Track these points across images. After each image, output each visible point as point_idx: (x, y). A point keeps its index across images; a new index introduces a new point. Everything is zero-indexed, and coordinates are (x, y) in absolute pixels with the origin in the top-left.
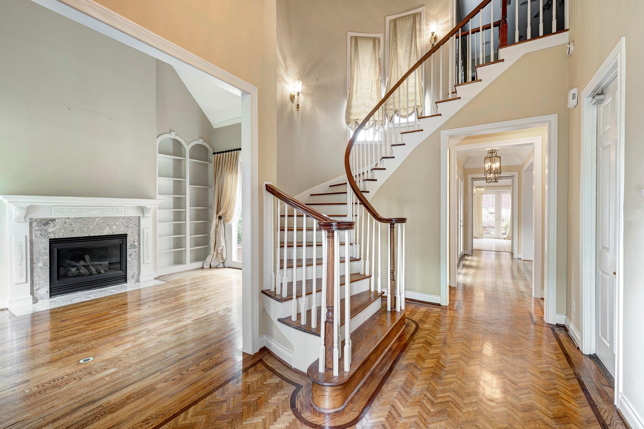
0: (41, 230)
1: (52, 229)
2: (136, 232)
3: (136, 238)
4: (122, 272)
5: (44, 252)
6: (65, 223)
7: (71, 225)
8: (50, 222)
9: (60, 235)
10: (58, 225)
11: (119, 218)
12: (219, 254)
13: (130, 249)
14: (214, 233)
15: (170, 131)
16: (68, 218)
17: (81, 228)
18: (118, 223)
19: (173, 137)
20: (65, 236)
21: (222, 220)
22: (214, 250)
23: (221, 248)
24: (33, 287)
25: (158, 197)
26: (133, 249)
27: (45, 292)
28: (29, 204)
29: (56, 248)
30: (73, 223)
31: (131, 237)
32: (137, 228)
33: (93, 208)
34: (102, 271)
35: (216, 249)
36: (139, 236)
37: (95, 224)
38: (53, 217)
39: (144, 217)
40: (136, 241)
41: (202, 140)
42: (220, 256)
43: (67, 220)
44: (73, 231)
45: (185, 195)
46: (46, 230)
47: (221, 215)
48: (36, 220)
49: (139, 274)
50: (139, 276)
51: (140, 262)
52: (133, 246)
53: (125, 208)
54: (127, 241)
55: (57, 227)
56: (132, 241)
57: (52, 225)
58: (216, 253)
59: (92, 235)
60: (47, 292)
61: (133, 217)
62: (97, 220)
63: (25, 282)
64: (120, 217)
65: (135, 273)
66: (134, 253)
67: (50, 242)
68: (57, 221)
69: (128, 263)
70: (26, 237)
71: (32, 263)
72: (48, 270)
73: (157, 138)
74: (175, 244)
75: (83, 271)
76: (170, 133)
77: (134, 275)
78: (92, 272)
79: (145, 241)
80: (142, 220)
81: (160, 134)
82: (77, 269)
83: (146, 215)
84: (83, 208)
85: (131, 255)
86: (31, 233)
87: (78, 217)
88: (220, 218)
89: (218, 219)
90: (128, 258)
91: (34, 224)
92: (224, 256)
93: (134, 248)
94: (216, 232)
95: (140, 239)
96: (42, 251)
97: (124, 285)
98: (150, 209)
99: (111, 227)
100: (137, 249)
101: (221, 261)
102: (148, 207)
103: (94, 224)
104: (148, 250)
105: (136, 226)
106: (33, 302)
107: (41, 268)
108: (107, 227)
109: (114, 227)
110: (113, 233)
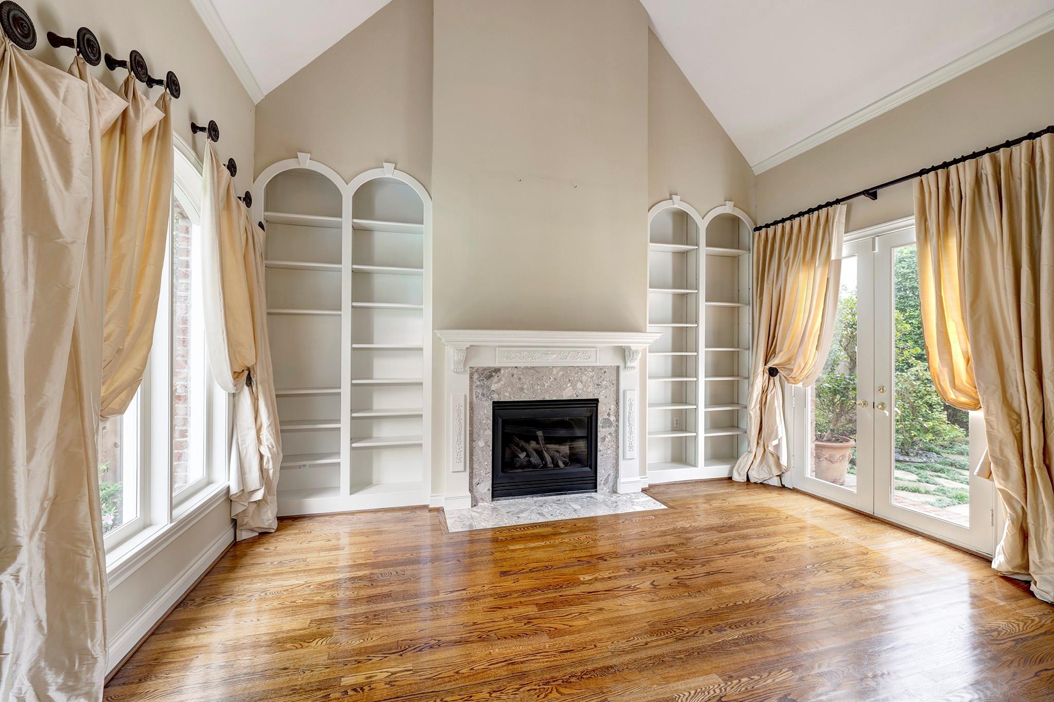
0: (482, 386)
1: (496, 385)
2: (613, 396)
3: (613, 407)
4: (590, 470)
5: (486, 423)
6: (513, 375)
7: (520, 379)
8: (493, 374)
9: (507, 397)
10: (503, 379)
11: (586, 368)
12: (770, 456)
13: (602, 427)
14: (758, 406)
15: (671, 195)
16: (516, 367)
17: (532, 386)
18: (584, 378)
19: (676, 206)
20: (513, 399)
21: (777, 378)
22: (758, 443)
23: (775, 442)
24: (472, 479)
25: (650, 327)
26: (608, 429)
27: (486, 490)
28: (468, 345)
29: (501, 417)
30: (522, 377)
31: (605, 404)
32: (614, 388)
33: (548, 351)
34: (561, 464)
35: (761, 443)
36: (617, 404)
37: (552, 379)
38: (497, 365)
39: (625, 367)
40: (611, 413)
41: (732, 203)
42: (771, 460)
43: (515, 371)
44: (522, 389)
45: (697, 322)
46: (488, 387)
47: (777, 365)
48: (477, 371)
49: (616, 477)
50: (616, 481)
51: (617, 455)
52: (608, 422)
53: (595, 349)
54: (599, 412)
55: (503, 382)
56: (606, 414)
57: (495, 379)
58: (761, 450)
59: (547, 398)
60: (489, 490)
61: (608, 368)
62: (555, 371)
63: (463, 470)
64: (588, 367)
65: (609, 475)
66: (609, 437)
67: (493, 407)
68: (502, 371)
69: (599, 453)
70: (465, 396)
71: (472, 440)
72: (491, 453)
73: (649, 210)
74: (675, 422)
75: (535, 459)
76: (671, 199)
77: (607, 478)
78: (546, 463)
79: (628, 414)
80: (622, 373)
81: (652, 204)
82: (528, 456)
83: (629, 364)
84: (536, 351)
85: (604, 439)
86: (471, 390)
87: (529, 366)
88: (773, 372)
89: (767, 375)
90: (599, 444)
91: (476, 376)
92: (784, 461)
93: (609, 427)
94: (763, 403)
95: (618, 409)
96: (484, 422)
97: (593, 494)
98: (637, 351)
99: (574, 386)
100: (613, 429)
101: (776, 472)
102: (634, 347)
103: (550, 379)
104: (631, 432)
105: (613, 384)
106: (472, 504)
107: (482, 449)
108: (569, 385)
109: (579, 386)
110: (577, 396)
